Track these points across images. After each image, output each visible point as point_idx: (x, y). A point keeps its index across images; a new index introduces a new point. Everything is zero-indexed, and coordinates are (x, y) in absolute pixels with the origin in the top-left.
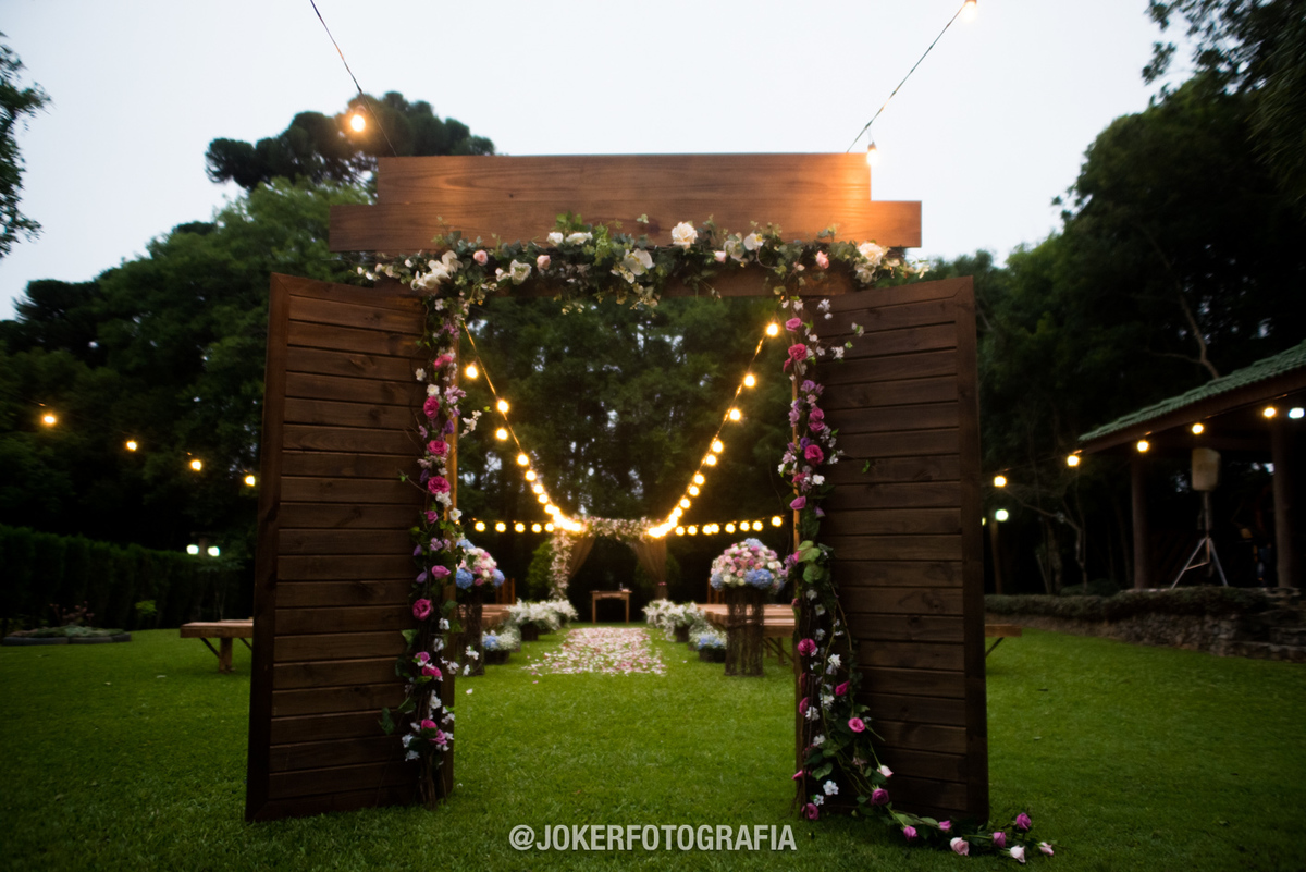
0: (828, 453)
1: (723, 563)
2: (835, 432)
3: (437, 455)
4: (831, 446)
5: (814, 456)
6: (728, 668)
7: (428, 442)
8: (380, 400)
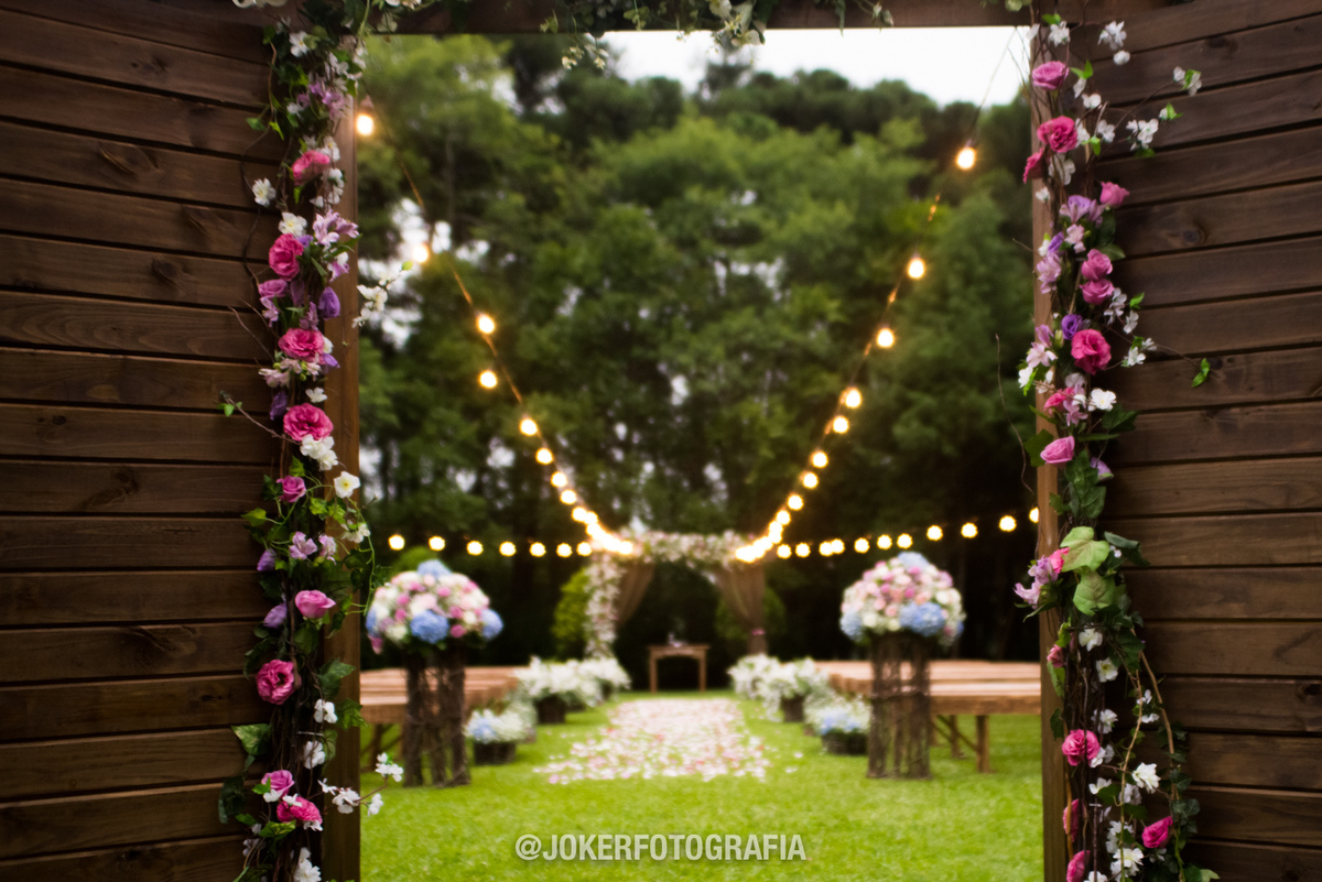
0: (1120, 343)
1: (863, 594)
2: (1135, 301)
3: (301, 359)
4: (1128, 330)
5: (1092, 352)
6: (872, 766)
7: (282, 332)
8: (174, 243)
